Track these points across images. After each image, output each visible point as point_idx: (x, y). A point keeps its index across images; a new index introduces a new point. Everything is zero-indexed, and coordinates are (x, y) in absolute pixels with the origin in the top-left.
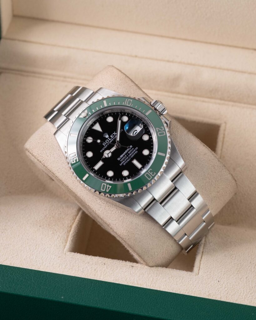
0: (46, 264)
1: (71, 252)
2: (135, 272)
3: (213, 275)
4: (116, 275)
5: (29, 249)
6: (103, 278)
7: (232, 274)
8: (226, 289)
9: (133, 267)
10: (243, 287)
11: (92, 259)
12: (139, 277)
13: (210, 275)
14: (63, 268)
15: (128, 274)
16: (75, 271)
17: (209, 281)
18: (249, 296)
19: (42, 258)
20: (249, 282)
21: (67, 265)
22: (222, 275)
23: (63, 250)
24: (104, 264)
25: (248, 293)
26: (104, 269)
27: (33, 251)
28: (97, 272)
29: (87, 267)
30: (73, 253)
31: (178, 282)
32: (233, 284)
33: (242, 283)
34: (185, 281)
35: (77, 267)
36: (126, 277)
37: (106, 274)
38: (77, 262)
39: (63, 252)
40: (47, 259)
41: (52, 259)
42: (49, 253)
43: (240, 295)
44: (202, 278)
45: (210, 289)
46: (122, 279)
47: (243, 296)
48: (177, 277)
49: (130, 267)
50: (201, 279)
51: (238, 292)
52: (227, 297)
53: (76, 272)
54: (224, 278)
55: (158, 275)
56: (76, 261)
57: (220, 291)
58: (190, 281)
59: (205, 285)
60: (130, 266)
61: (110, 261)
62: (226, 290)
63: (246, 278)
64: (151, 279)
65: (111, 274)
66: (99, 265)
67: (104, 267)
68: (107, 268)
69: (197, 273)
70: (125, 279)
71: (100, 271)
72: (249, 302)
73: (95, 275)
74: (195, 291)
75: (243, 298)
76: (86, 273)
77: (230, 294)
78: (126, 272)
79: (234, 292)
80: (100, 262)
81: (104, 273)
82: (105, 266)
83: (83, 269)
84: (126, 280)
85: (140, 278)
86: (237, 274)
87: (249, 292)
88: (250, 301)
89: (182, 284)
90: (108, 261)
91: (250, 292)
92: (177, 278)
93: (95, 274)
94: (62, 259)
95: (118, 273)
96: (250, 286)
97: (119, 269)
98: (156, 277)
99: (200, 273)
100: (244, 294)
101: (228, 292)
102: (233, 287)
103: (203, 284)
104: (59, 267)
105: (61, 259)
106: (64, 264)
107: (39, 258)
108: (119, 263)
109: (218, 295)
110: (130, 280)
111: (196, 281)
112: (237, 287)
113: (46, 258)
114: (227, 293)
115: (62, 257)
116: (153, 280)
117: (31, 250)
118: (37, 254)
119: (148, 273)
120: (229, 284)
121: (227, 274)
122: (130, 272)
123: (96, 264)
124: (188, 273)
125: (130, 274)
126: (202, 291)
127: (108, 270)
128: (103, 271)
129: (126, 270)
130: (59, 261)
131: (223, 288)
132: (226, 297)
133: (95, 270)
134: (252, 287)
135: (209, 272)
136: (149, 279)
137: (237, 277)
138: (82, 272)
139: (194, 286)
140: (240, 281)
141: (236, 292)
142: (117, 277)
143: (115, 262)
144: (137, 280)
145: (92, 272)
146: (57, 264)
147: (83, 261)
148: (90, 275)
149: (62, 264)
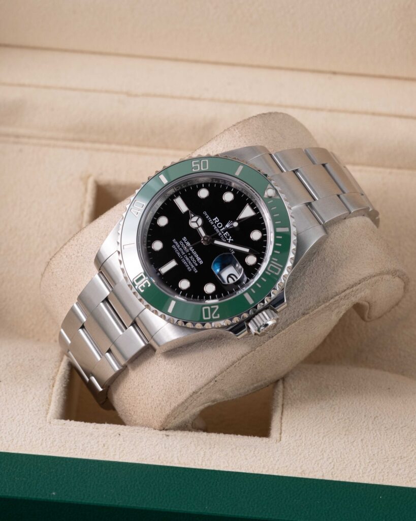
0: (18, 442)
1: (59, 420)
2: (173, 443)
3: (306, 440)
4: (141, 451)
7: (338, 436)
8: (330, 460)
9: (167, 436)
10: (359, 455)
11: (97, 429)
12: (181, 451)
13: (301, 439)
14: (48, 446)
15: (162, 447)
16: (70, 450)
17: (300, 450)
18: (369, 470)
19: (11, 433)
20: (367, 446)
21: (55, 441)
22: (321, 439)
23: (46, 417)
24: (118, 435)
25: (368, 465)
26: (119, 443)
28: (107, 448)
29: (89, 442)
30: (63, 421)
31: (248, 455)
32: (341, 452)
33: (356, 449)
34: (260, 453)
35: (73, 442)
36: (160, 452)
37: (123, 450)
38: (71, 435)
39: (46, 420)
40: (18, 433)
41: (27, 433)
42: (21, 424)
43: (354, 469)
44: (287, 446)
45: (302, 462)
46: (153, 457)
47: (361, 471)
48: (245, 448)
50: (286, 448)
51: (351, 465)
52: (333, 474)
53: (72, 451)
54: (324, 444)
55: (213, 446)
56: (70, 433)
57: (320, 466)
58: (268, 452)
59: (294, 457)
60: (163, 434)
61: (129, 429)
62: (331, 463)
63: (362, 440)
64: (202, 453)
65: (133, 450)
66: (110, 436)
67: (119, 440)
68: (124, 441)
69: (279, 439)
70: (158, 456)
71: (113, 446)
72: (371, 479)
74: (278, 468)
75: (359, 474)
76: (89, 452)
77: (337, 469)
78: (157, 445)
79: (345, 464)
80: (111, 432)
81: (119, 450)
82: (121, 438)
83: (83, 445)
84: (159, 458)
85: (182, 453)
86: (345, 435)
87: (369, 462)
88: (373, 478)
89: (255, 457)
90: (125, 430)
91: (371, 463)
92: (245, 450)
93: (105, 452)
94: (45, 431)
95: (144, 448)
96: (370, 452)
97: (145, 440)
98: (210, 450)
99: (283, 439)
100: (362, 467)
101: (334, 466)
102: (341, 456)
103: (290, 456)
104: (41, 445)
105: (43, 431)
106: (50, 439)
107: (6, 433)
108: (143, 432)
109: (317, 471)
110: (167, 458)
111: (277, 451)
112: (348, 457)
113: (17, 431)
114: (332, 467)
115: (46, 428)
116: (204, 455)
119: (195, 445)
120: (333, 452)
121: (329, 437)
122: (165, 444)
123: (104, 436)
124: (262, 440)
125: (165, 448)
126: (290, 467)
127: (127, 444)
128: (119, 446)
129: (156, 441)
130: (41, 434)
131: (325, 459)
132: (332, 472)
133: (104, 446)
134: (374, 455)
135: (298, 435)
136: (197, 454)
137: (347, 440)
138: (82, 450)
139: (276, 459)
140: (352, 447)
141: (347, 465)
142: (143, 454)
143: (136, 431)
144: (178, 457)
145: (99, 449)
146: (37, 440)
147: (82, 432)
148: (96, 454)
149: (46, 440)
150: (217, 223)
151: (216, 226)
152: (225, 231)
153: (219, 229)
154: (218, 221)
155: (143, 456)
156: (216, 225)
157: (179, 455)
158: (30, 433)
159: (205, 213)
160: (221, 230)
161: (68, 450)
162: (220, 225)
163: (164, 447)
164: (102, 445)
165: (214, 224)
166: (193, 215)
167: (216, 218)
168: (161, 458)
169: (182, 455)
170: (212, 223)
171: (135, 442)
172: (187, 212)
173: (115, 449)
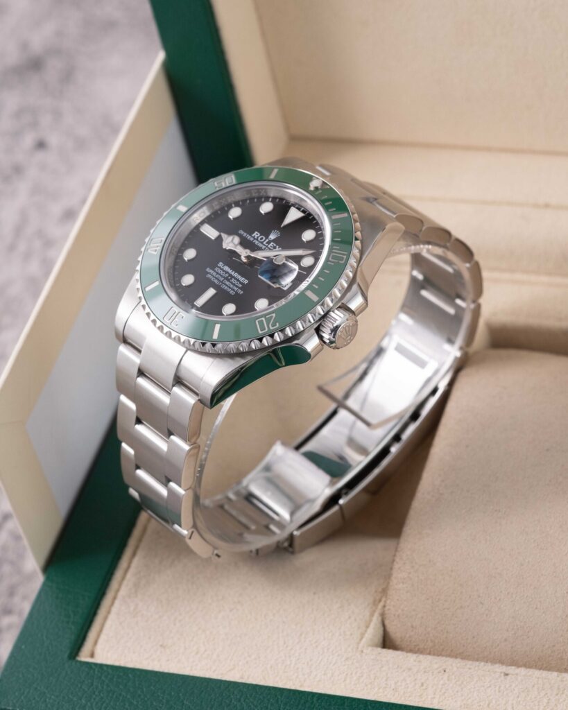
0: (316, 675)
1: (375, 648)
2: (511, 686)
4: (468, 695)
5: (285, 643)
6: (439, 703)
9: (507, 675)
11: (420, 662)
12: (518, 697)
14: (353, 683)
15: (495, 691)
16: (379, 689)
19: (310, 663)
21: (362, 676)
23: (358, 643)
24: (443, 672)
26: (442, 682)
27: (292, 649)
28: (426, 689)
29: (405, 680)
30: (379, 650)
35: (385, 678)
36: (491, 698)
37: (445, 693)
38: (384, 669)
39: (358, 648)
40: (320, 662)
41: (330, 663)
42: (326, 651)
46: (481, 704)
49: (500, 676)
53: (381, 690)
55: (561, 692)
56: (382, 667)
60: (501, 673)
61: (459, 665)
64: (545, 700)
65: (457, 692)
66: (433, 672)
67: (442, 679)
68: (448, 680)
70: (487, 702)
71: (432, 687)
73: (420, 696)
76: (402, 693)
78: (490, 687)
80: (436, 666)
81: (440, 691)
82: (446, 675)
83: (396, 683)
84: (488, 705)
85: (519, 699)
90: (454, 665)
93: (422, 694)
94: (352, 663)
95: (473, 690)
97: (475, 680)
98: (557, 697)
104: (345, 680)
106: (356, 673)
107: (304, 663)
108: (476, 668)
110: (499, 705)
113: (318, 662)
115: (354, 659)
116: (548, 703)
117: (287, 647)
118: (300, 655)
119: (538, 689)
122: (500, 687)
123: (425, 672)
125: (499, 691)
127: (451, 685)
128: (440, 686)
129: (490, 682)
130: (346, 667)
133: (422, 685)
136: (539, 702)
138: (394, 689)
142: (470, 698)
143: (468, 666)
144: (513, 704)
145: (415, 690)
146: (340, 674)
147: (398, 666)
148: (410, 697)
149: (352, 674)
155: (470, 701)
157: (515, 702)
158: (334, 664)
161: (376, 689)
163: (497, 691)
164: (420, 685)
168: (490, 706)
169: (520, 702)
171: (462, 683)
173: (436, 690)
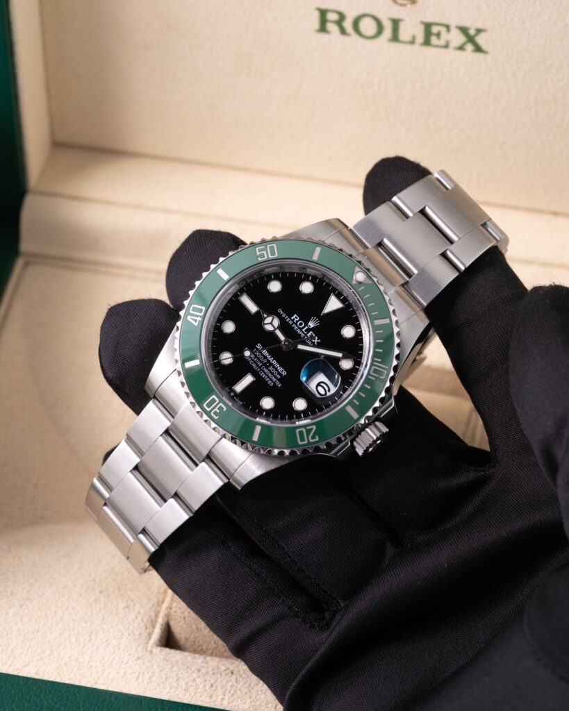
4: (256, 697)
5: (77, 641)
6: (229, 703)
11: (207, 663)
16: (171, 688)
19: (103, 662)
21: (154, 676)
23: (148, 643)
24: (230, 674)
26: (230, 684)
27: (84, 647)
28: (215, 690)
29: (194, 680)
35: (175, 679)
37: (234, 694)
38: (174, 669)
39: (147, 648)
41: (123, 662)
42: (117, 649)
53: (172, 690)
56: (172, 667)
65: (246, 694)
66: (221, 674)
67: (231, 681)
68: (237, 682)
71: (222, 688)
73: (211, 696)
76: (193, 693)
80: (223, 668)
81: (230, 692)
82: (234, 677)
83: (187, 684)
90: (240, 666)
104: (137, 678)
105: (142, 662)
106: (148, 673)
107: (97, 662)
113: (111, 660)
115: (145, 659)
117: (79, 644)
118: (92, 653)
123: (214, 673)
127: (239, 687)
128: (229, 688)
130: (137, 666)
133: (212, 686)
138: (185, 690)
142: (258, 700)
145: (205, 691)
146: (133, 672)
147: (188, 667)
148: (201, 697)
149: (143, 674)
150: (297, 321)
151: (297, 326)
152: (308, 330)
153: (301, 329)
154: (298, 319)
155: (258, 703)
156: (296, 324)
158: (126, 663)
159: (280, 311)
160: (304, 330)
161: (168, 688)
162: (301, 324)
164: (210, 686)
165: (294, 323)
166: (265, 316)
167: (295, 315)
170: (291, 322)
171: (250, 685)
172: (258, 313)
173: (225, 691)
